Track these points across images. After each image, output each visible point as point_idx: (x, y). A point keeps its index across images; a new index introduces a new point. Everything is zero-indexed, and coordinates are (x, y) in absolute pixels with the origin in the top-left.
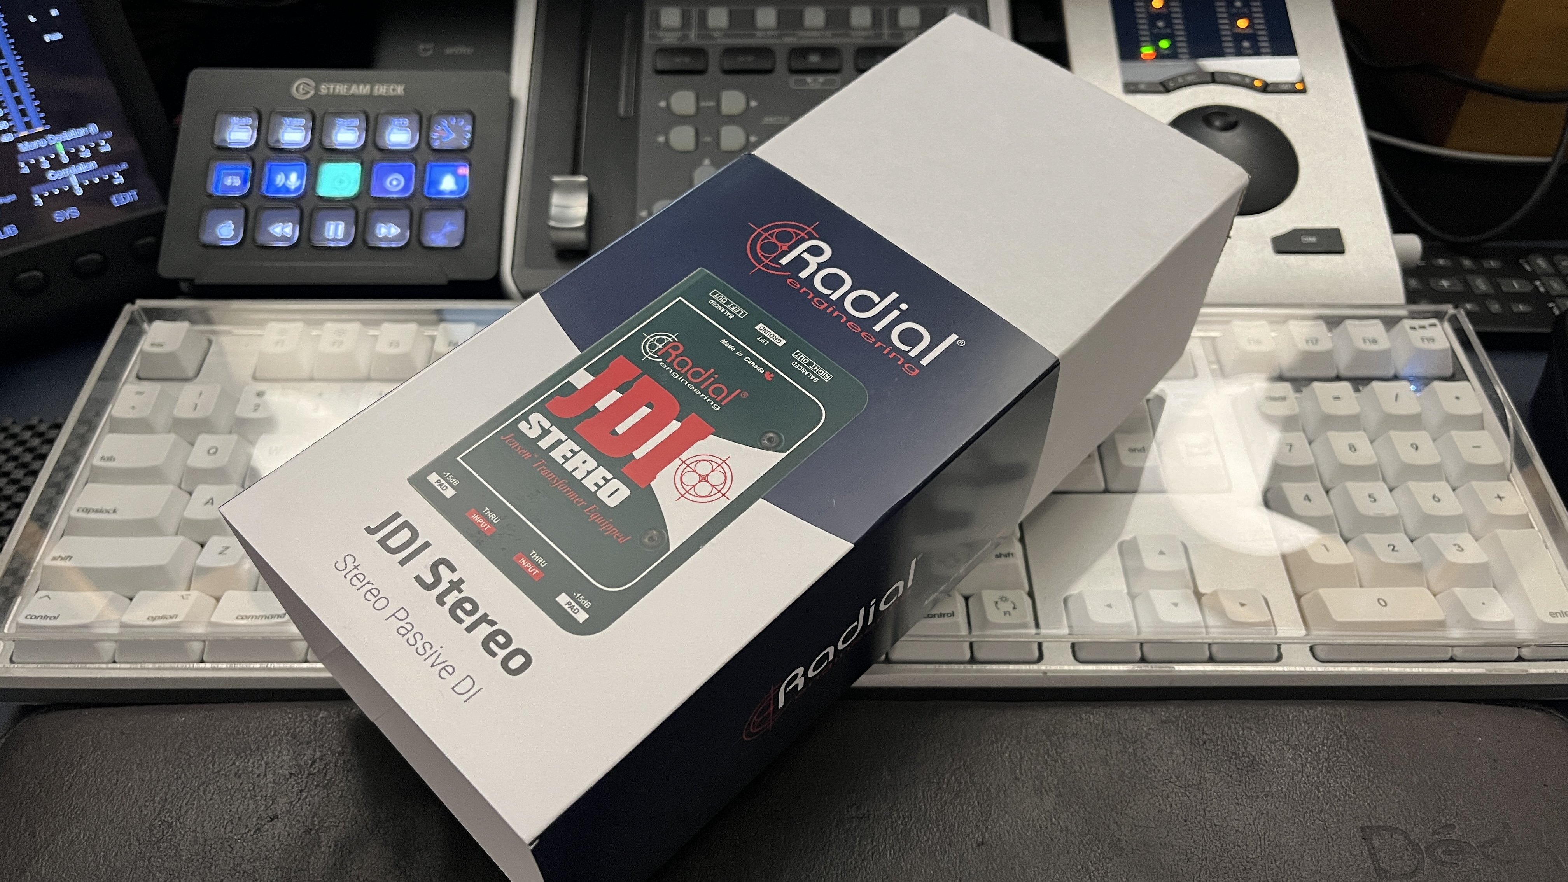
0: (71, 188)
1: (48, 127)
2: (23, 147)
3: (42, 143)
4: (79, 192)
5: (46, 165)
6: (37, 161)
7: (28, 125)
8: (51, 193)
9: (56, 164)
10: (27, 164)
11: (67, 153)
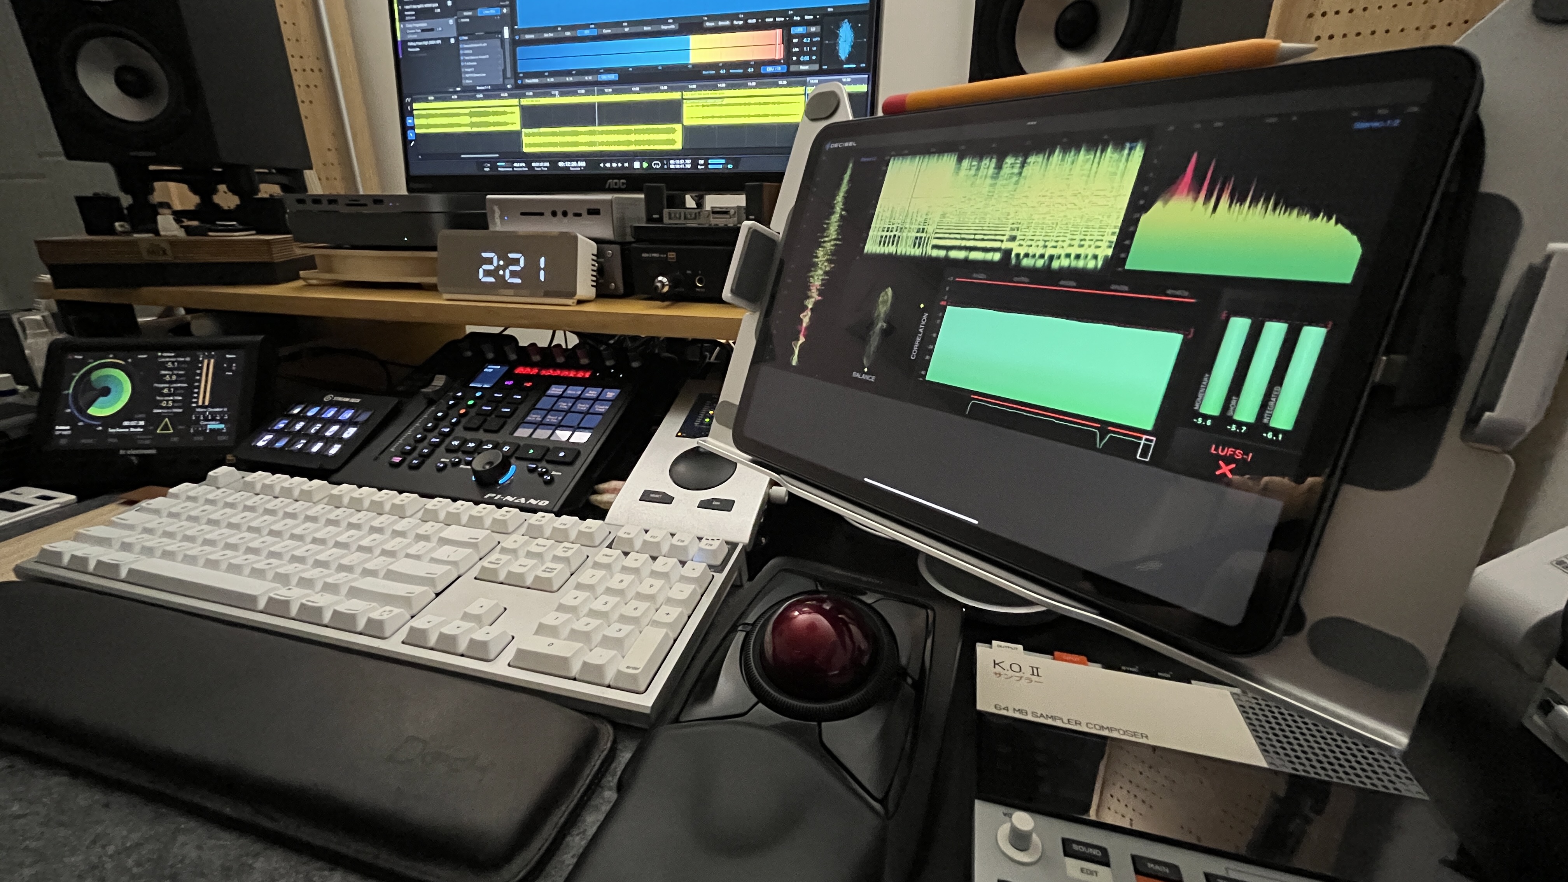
1: (210, 405)
2: (198, 410)
3: (204, 410)
4: (208, 431)
5: (202, 418)
6: (200, 416)
7: (204, 402)
8: (198, 429)
9: (206, 419)
10: (196, 417)
11: (212, 416)
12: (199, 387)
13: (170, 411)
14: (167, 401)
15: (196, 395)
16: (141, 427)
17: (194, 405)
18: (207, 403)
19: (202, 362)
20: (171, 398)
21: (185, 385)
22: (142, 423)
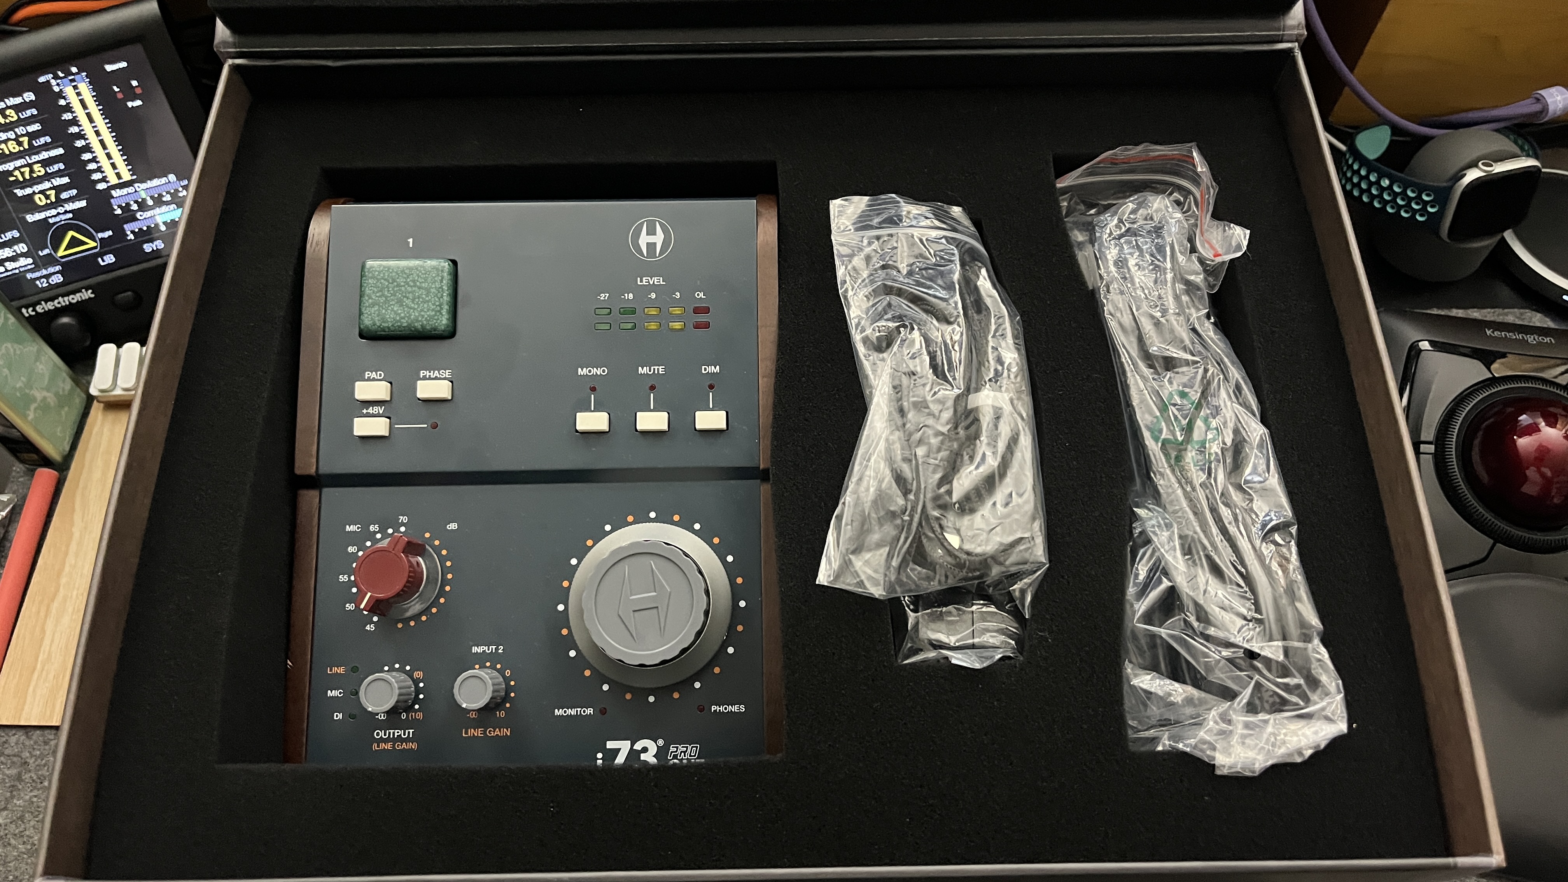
0: (157, 225)
1: (135, 177)
2: (117, 193)
3: (130, 190)
4: (163, 228)
5: (135, 207)
6: (128, 205)
7: (119, 176)
8: (140, 229)
9: (142, 206)
10: (120, 206)
11: (152, 197)
12: (87, 148)
13: (61, 210)
14: (42, 192)
15: (92, 166)
16: (23, 255)
17: (101, 186)
18: (127, 176)
19: (60, 95)
20: (47, 185)
21: (61, 151)
22: (22, 248)
